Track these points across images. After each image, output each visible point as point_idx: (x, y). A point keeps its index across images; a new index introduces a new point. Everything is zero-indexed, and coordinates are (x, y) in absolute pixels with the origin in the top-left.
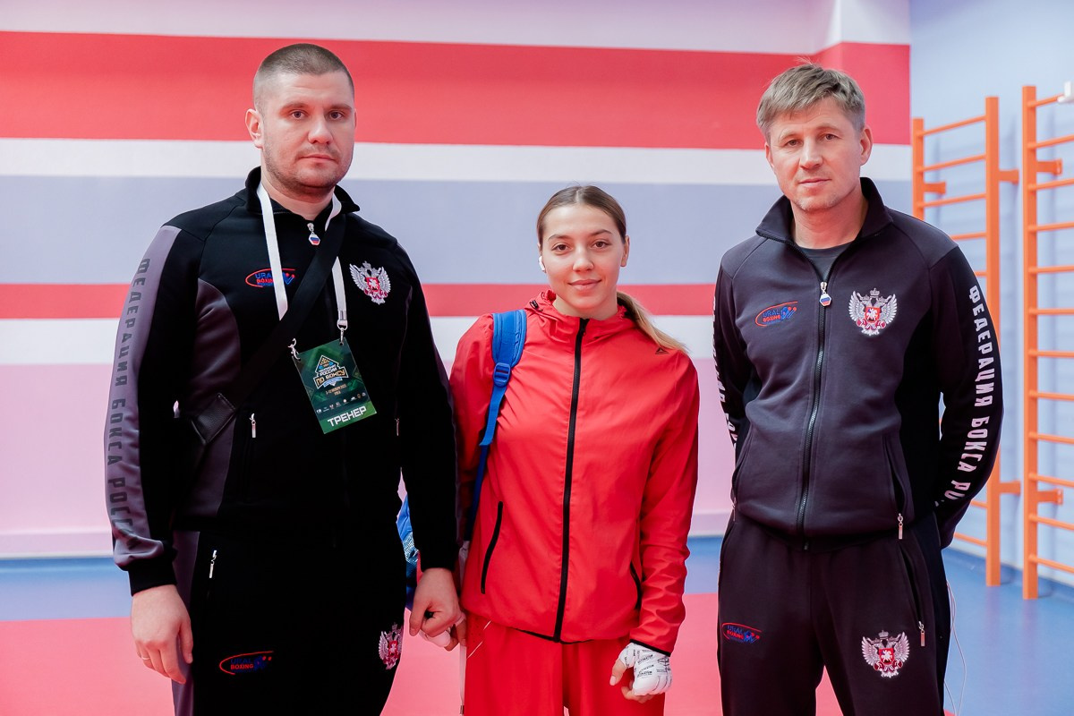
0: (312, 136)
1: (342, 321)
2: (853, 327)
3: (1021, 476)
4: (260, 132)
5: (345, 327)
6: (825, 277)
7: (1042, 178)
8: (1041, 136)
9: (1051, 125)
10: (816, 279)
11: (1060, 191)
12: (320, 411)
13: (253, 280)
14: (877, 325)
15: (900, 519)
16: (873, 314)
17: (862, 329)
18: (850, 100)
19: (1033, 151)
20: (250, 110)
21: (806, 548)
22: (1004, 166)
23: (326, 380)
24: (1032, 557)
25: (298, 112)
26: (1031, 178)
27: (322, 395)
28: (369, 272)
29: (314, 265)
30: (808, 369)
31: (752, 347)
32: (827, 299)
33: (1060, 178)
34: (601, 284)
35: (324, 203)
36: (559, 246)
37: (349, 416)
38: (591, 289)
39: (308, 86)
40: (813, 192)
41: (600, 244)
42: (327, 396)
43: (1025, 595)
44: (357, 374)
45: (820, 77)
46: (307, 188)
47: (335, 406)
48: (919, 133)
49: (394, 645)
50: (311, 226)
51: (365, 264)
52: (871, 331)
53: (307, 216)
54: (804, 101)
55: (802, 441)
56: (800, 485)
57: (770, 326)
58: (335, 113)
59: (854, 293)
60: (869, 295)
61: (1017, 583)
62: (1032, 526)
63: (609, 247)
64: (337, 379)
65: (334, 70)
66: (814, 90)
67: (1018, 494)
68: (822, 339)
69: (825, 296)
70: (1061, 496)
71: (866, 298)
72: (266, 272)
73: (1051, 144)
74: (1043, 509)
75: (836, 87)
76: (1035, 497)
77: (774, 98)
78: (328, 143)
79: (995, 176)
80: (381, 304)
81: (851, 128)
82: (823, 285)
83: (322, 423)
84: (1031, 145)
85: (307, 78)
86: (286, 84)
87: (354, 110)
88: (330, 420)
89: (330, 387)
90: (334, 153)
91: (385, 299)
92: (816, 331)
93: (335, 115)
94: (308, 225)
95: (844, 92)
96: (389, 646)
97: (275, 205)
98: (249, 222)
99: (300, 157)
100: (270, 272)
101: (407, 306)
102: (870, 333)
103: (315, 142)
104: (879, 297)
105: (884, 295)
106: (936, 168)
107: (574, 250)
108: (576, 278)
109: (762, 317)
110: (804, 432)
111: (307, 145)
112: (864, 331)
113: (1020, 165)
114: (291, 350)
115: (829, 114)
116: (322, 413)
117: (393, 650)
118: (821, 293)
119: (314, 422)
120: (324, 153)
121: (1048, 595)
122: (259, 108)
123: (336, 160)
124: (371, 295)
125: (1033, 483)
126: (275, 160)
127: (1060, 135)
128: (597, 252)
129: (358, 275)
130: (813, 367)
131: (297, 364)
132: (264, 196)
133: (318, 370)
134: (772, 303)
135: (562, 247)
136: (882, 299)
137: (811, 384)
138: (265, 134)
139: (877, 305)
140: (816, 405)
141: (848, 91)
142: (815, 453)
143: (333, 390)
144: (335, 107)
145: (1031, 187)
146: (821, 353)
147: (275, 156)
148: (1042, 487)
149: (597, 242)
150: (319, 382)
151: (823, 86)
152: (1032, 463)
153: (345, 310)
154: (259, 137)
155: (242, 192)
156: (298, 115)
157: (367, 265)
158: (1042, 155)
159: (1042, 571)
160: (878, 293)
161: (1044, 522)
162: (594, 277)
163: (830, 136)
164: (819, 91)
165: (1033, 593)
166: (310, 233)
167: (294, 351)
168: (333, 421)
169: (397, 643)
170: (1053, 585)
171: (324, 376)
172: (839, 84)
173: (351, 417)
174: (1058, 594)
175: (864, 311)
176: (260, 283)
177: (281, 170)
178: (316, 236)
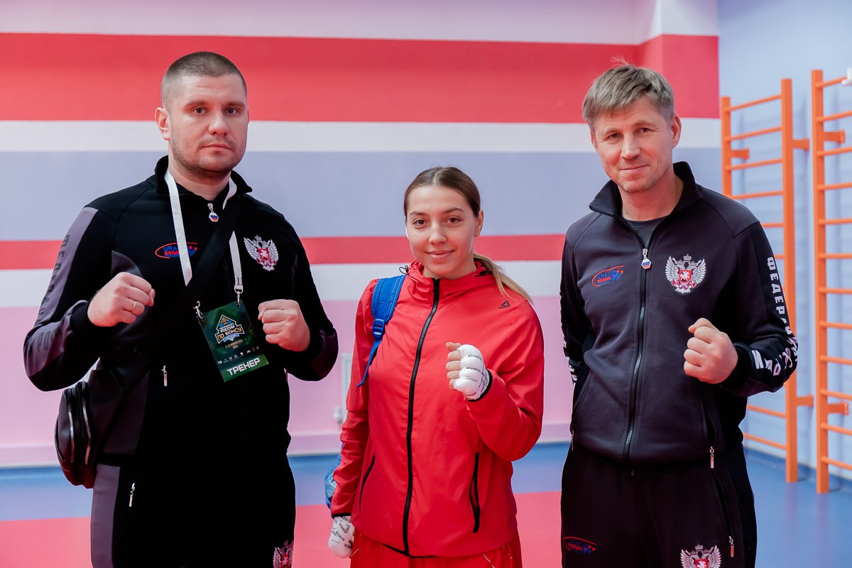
0: (212, 128)
1: (239, 286)
2: (669, 286)
3: (814, 392)
4: (167, 127)
5: (240, 291)
6: (647, 245)
7: (829, 146)
8: (827, 112)
9: (836, 103)
10: (639, 246)
11: (843, 156)
12: (221, 362)
13: (161, 252)
14: (688, 285)
15: (712, 450)
16: (685, 276)
17: (676, 288)
18: (661, 98)
19: (820, 124)
20: (159, 108)
21: (632, 474)
22: (797, 136)
23: (225, 336)
24: (824, 459)
25: (199, 108)
26: (819, 146)
27: (222, 348)
28: (260, 244)
29: (214, 239)
30: (632, 322)
31: (588, 303)
32: (647, 263)
33: (844, 146)
34: (454, 254)
35: (222, 185)
36: (419, 221)
37: (245, 366)
38: (445, 257)
39: (208, 86)
40: (633, 178)
41: (453, 220)
42: (226, 350)
43: (819, 491)
44: (251, 330)
45: (635, 79)
46: (208, 172)
47: (233, 358)
48: (727, 109)
49: (286, 558)
50: (211, 206)
51: (257, 237)
52: (683, 290)
53: (207, 196)
54: (622, 103)
55: (629, 383)
56: (627, 420)
57: (603, 286)
58: (231, 109)
59: (670, 258)
60: (683, 260)
61: (811, 479)
62: (824, 433)
63: (461, 222)
64: (235, 335)
65: (231, 72)
66: (630, 92)
67: (811, 406)
68: (643, 298)
69: (646, 260)
70: (847, 408)
71: (680, 262)
72: (173, 246)
73: (836, 118)
74: (833, 419)
75: (648, 88)
76: (826, 409)
77: (596, 99)
78: (225, 134)
79: (790, 144)
80: (271, 271)
81: (663, 120)
82: (645, 251)
83: (222, 372)
84: (819, 119)
85: (207, 79)
86: (190, 85)
87: (247, 107)
88: (230, 370)
89: (229, 342)
90: (231, 143)
91: (274, 266)
92: (639, 290)
93: (231, 111)
94: (209, 205)
95: (656, 91)
96: (282, 559)
97: (180, 188)
98: (158, 203)
99: (202, 147)
100: (176, 246)
101: (294, 272)
102: (683, 291)
103: (214, 133)
104: (691, 261)
105: (695, 259)
106: (741, 138)
107: (430, 225)
108: (431, 249)
109: (597, 279)
110: (630, 375)
111: (208, 136)
112: (678, 290)
113: (810, 134)
114: (196, 310)
115: (643, 112)
116: (223, 364)
117: (285, 562)
118: (643, 258)
119: (216, 371)
120: (222, 142)
121: (837, 490)
122: (166, 106)
123: (232, 148)
124: (262, 263)
125: (824, 397)
126: (181, 150)
127: (843, 110)
128: (449, 226)
129: (251, 247)
130: (637, 321)
131: (201, 322)
132: (170, 180)
133: (219, 327)
134: (605, 268)
135: (421, 222)
136: (693, 263)
137: (635, 335)
138: (172, 128)
139: (689, 268)
140: (640, 351)
141: (659, 89)
142: (640, 394)
143: (232, 345)
144: (231, 104)
145: (820, 153)
146: (643, 309)
147: (181, 146)
148: (831, 401)
149: (450, 218)
150: (219, 338)
151: (637, 87)
152: (823, 382)
153: (240, 276)
154: (167, 131)
155: (152, 177)
156: (199, 111)
157: (259, 238)
158: (828, 127)
159: (832, 470)
160: (690, 258)
161: (833, 430)
162: (447, 248)
163: (645, 130)
164: (635, 93)
165: (825, 489)
166: (210, 211)
167: (198, 310)
168: (232, 371)
169: (289, 556)
170: (841, 481)
171: (224, 333)
172: (651, 84)
173: (247, 367)
174: (845, 489)
175: (678, 273)
176: (167, 255)
177: (186, 158)
178: (215, 214)
